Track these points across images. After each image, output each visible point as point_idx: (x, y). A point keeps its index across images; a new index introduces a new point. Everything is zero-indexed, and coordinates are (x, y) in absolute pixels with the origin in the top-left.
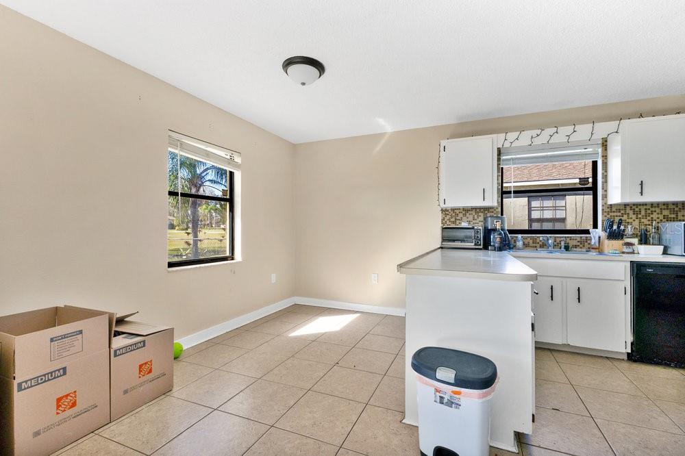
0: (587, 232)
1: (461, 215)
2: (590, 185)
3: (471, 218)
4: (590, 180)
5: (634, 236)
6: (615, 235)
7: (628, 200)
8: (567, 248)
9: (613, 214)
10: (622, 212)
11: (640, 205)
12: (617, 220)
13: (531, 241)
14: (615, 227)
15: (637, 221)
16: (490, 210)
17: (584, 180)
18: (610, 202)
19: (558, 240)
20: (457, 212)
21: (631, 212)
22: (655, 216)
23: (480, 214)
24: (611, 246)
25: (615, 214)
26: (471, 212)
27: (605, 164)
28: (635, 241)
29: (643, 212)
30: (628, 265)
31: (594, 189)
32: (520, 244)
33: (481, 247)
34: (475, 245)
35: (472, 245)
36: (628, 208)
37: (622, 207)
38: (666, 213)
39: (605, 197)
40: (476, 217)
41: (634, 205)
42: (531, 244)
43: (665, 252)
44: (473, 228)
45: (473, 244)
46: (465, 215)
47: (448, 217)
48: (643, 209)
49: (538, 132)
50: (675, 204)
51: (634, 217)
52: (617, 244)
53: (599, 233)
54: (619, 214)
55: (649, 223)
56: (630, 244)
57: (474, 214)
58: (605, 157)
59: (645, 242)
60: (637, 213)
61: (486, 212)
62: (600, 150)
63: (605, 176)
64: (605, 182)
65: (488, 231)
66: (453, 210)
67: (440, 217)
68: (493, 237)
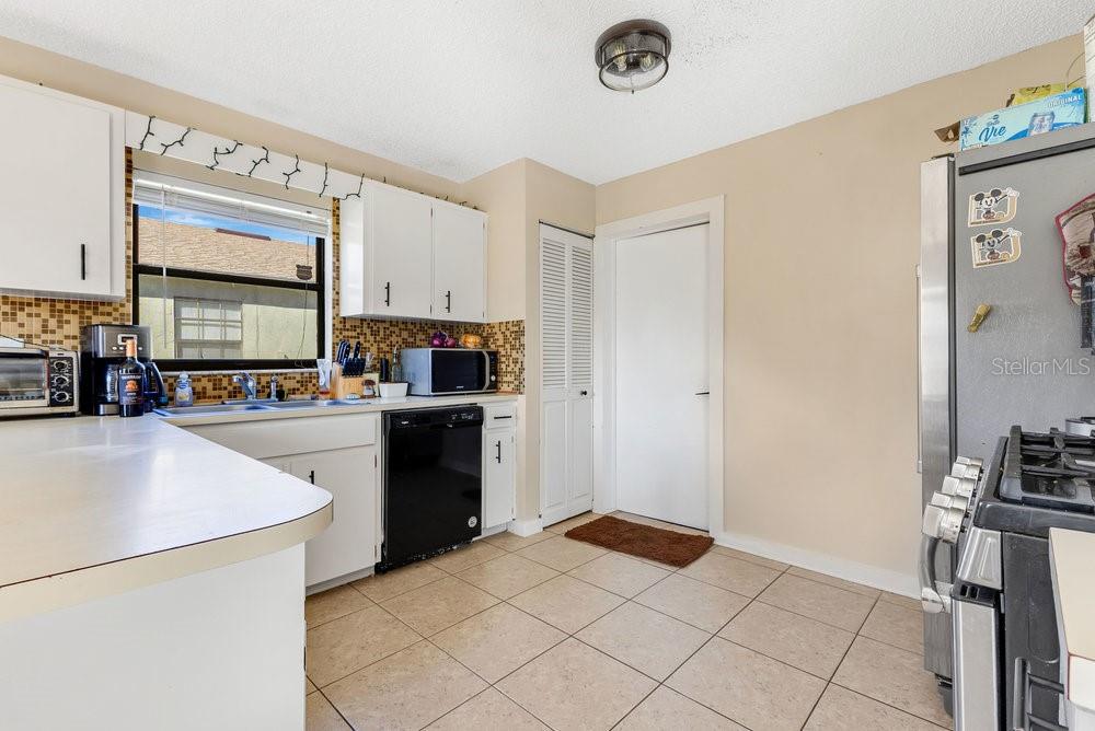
0: (311, 364)
2: (312, 281)
3: (34, 326)
4: (314, 271)
5: (373, 369)
6: (353, 369)
7: (372, 311)
8: (281, 395)
9: (346, 333)
10: (359, 330)
11: (378, 321)
12: (353, 343)
13: (210, 386)
14: (351, 356)
15: (375, 345)
16: (101, 309)
17: (303, 270)
18: (343, 314)
19: (264, 380)
21: (368, 332)
22: (394, 339)
23: (66, 317)
24: (348, 387)
25: (350, 333)
26: (34, 310)
27: (337, 247)
28: (375, 377)
29: (382, 333)
30: (379, 416)
31: (319, 288)
32: (184, 393)
33: (75, 408)
34: (53, 403)
35: (41, 406)
36: (365, 325)
37: (358, 323)
38: (405, 334)
39: (336, 303)
40: (53, 323)
41: (372, 321)
42: (210, 392)
43: (409, 394)
44: (44, 355)
45: (45, 402)
46: (9, 317)
48: (381, 326)
50: (414, 322)
51: (372, 339)
52: (355, 382)
53: (328, 367)
54: (354, 334)
55: (387, 349)
56: (370, 383)
57: (45, 314)
58: (336, 234)
59: (385, 378)
60: (375, 334)
61: (88, 313)
62: (330, 221)
63: (337, 269)
64: (337, 278)
65: (97, 364)
68: (111, 378)
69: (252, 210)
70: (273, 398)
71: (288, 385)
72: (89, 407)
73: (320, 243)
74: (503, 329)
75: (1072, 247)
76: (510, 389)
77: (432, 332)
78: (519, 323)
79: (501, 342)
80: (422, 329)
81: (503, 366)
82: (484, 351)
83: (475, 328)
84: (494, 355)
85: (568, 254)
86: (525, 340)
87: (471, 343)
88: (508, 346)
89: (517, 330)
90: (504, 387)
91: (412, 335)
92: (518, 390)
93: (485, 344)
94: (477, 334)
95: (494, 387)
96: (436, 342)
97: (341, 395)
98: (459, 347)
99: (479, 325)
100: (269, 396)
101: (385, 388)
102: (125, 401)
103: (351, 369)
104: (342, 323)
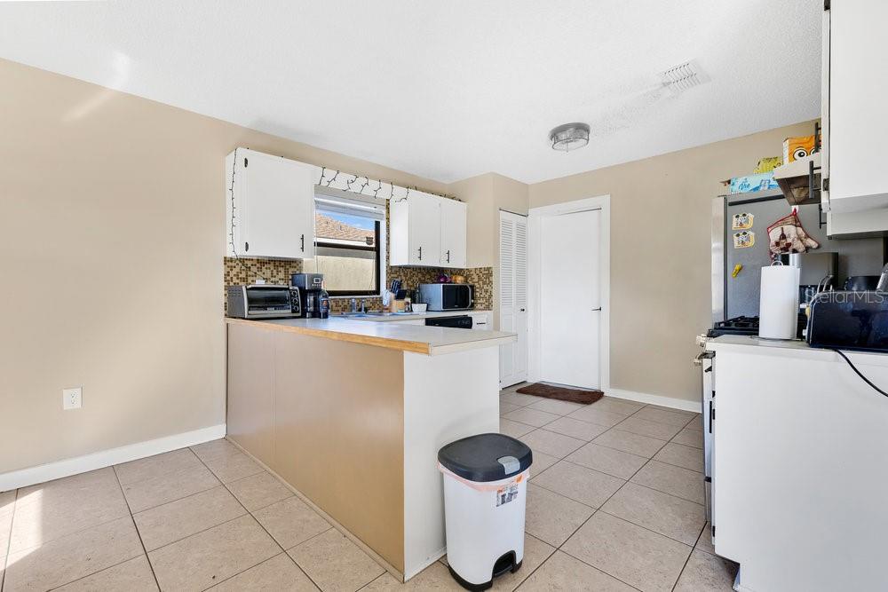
0: (375, 293)
1: (254, 269)
2: (373, 246)
3: (268, 274)
4: (374, 240)
5: (408, 296)
7: (412, 264)
8: (366, 310)
11: (407, 268)
13: (334, 304)
16: (292, 264)
17: (369, 240)
18: (391, 264)
20: (249, 263)
21: (402, 274)
22: (415, 278)
23: (280, 269)
24: (398, 305)
26: (268, 266)
27: (388, 226)
28: (409, 300)
29: (408, 275)
31: (377, 249)
33: (300, 314)
34: (293, 312)
35: (287, 312)
36: (401, 270)
37: (398, 269)
38: (420, 275)
39: (388, 258)
40: (275, 272)
41: (404, 268)
43: (427, 310)
45: (290, 311)
46: (259, 269)
47: (235, 271)
48: (409, 270)
49: (353, 177)
52: (401, 302)
53: (387, 295)
54: (396, 276)
55: (411, 284)
56: (408, 303)
57: (272, 268)
58: (388, 219)
59: (414, 301)
60: (406, 275)
61: (288, 267)
62: (384, 212)
63: (388, 239)
64: (388, 244)
65: (304, 293)
66: (242, 260)
67: (222, 270)
68: (310, 299)
69: (351, 209)
70: (363, 311)
71: (368, 304)
72: (304, 316)
73: (377, 224)
74: (478, 272)
75: (773, 242)
76: (482, 308)
77: (433, 273)
78: (489, 269)
79: (476, 280)
80: (428, 272)
81: (478, 294)
82: (467, 285)
83: (459, 272)
84: (472, 287)
85: (514, 226)
86: (493, 279)
87: (459, 280)
88: (481, 282)
89: (487, 273)
90: (479, 306)
91: (424, 276)
92: (488, 308)
93: (466, 281)
94: (460, 274)
95: (472, 307)
96: (442, 280)
97: (394, 310)
98: (451, 282)
99: (462, 270)
100: (360, 310)
101: (416, 307)
102: (322, 311)
103: (400, 296)
104: (391, 269)
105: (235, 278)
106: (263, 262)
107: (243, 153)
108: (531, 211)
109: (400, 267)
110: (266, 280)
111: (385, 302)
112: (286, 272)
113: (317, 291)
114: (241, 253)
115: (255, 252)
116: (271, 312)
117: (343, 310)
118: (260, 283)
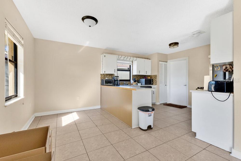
1: (106, 76)
2: (129, 70)
7: (138, 74)
18: (133, 74)
24: (134, 83)
27: (132, 66)
28: (137, 82)
34: (113, 84)
35: (112, 84)
38: (140, 77)
40: (109, 76)
43: (141, 85)
44: (112, 80)
46: (107, 76)
47: (102, 76)
48: (137, 76)
49: (125, 57)
52: (135, 83)
53: (132, 81)
55: (138, 79)
56: (137, 83)
58: (132, 64)
59: (138, 83)
61: (112, 75)
62: (132, 63)
63: (132, 69)
64: (132, 70)
65: (115, 81)
66: (104, 74)
67: (100, 76)
68: (116, 82)
69: (125, 63)
71: (128, 83)
72: (115, 85)
73: (130, 66)
74: (154, 76)
77: (143, 76)
78: (156, 75)
79: (153, 78)
80: (142, 76)
81: (154, 81)
82: (151, 79)
83: (149, 76)
84: (152, 80)
85: (163, 65)
86: (157, 78)
87: (149, 78)
88: (154, 78)
89: (156, 76)
90: (154, 84)
91: (141, 77)
92: (156, 84)
93: (151, 78)
94: (149, 77)
95: (152, 84)
96: (145, 78)
97: (134, 84)
98: (147, 78)
99: (150, 75)
100: (126, 84)
101: (139, 84)
102: (118, 84)
103: (135, 81)
104: (133, 76)
105: (102, 78)
106: (107, 75)
107: (104, 54)
108: (168, 61)
109: (135, 75)
110: (108, 78)
111: (132, 83)
112: (111, 77)
113: (117, 80)
114: (104, 73)
115: (106, 73)
116: (109, 84)
117: (123, 84)
118: (107, 79)
